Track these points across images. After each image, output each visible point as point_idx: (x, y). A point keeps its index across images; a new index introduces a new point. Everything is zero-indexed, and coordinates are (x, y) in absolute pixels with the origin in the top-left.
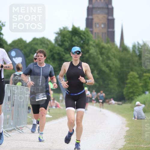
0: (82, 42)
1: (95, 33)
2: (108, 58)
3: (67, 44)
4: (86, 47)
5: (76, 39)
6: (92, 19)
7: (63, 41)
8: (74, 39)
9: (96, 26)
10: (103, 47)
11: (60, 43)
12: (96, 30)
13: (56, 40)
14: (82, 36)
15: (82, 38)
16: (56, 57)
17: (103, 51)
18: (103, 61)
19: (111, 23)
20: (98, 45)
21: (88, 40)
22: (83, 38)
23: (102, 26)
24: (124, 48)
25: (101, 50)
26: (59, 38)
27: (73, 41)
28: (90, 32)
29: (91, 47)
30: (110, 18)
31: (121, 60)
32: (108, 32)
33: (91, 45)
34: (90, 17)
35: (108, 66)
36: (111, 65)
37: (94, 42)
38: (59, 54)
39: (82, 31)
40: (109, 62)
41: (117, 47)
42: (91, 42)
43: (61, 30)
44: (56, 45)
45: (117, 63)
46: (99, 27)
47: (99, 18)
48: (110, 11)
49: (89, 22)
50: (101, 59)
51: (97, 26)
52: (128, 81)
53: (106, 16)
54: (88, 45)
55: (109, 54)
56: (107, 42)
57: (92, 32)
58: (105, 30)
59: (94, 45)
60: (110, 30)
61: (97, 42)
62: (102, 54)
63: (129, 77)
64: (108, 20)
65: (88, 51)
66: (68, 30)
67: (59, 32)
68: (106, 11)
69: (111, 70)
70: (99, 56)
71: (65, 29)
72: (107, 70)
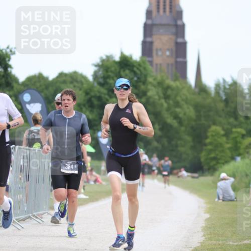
0: (135, 79)
1: (157, 65)
2: (177, 104)
4: (143, 87)
5: (126, 73)
6: (151, 43)
7: (105, 78)
8: (123, 74)
10: (169, 87)
11: (101, 80)
12: (157, 60)
13: (95, 76)
14: (135, 69)
15: (135, 73)
16: (96, 102)
17: (169, 92)
18: (168, 109)
19: (180, 49)
20: (160, 84)
21: (146, 76)
22: (138, 72)
23: (168, 53)
24: (201, 88)
25: (166, 92)
26: (100, 72)
28: (148, 64)
29: (149, 87)
30: (180, 40)
31: (197, 107)
32: (176, 62)
33: (150, 83)
34: (148, 39)
35: (176, 117)
36: (181, 115)
38: (99, 98)
39: (136, 62)
40: (178, 110)
41: (190, 86)
42: (150, 79)
43: (103, 61)
44: (96, 84)
45: (191, 112)
46: (163, 55)
47: (162, 41)
48: (179, 30)
49: (147, 48)
50: (165, 105)
51: (160, 53)
52: (208, 141)
53: (173, 37)
54: (144, 83)
55: (179, 98)
56: (176, 79)
57: (151, 62)
58: (172, 61)
59: (155, 83)
60: (179, 60)
61: (159, 78)
62: (167, 97)
63: (209, 134)
64: (177, 44)
65: (145, 93)
66: (114, 59)
67: (100, 64)
68: (174, 30)
69: (180, 123)
70: (163, 101)
71: (109, 58)
72: (175, 123)
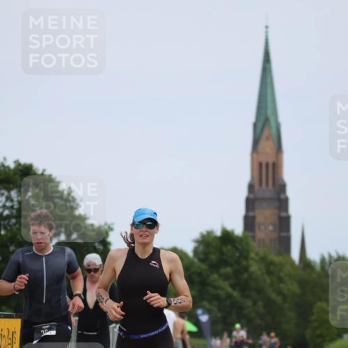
0: (237, 254)
1: (259, 240)
2: (280, 280)
3: (214, 257)
4: (244, 263)
5: (228, 249)
6: (254, 218)
7: (206, 254)
8: (225, 249)
9: (259, 228)
10: (271, 263)
11: (202, 256)
12: (260, 234)
13: (196, 251)
14: (237, 244)
15: (237, 248)
16: (196, 278)
17: (272, 268)
18: (272, 284)
19: (284, 223)
20: (263, 259)
21: (248, 251)
22: (240, 247)
23: (271, 228)
24: (305, 262)
25: (269, 267)
26: (201, 248)
27: (222, 253)
28: (250, 239)
29: (251, 262)
30: (283, 214)
31: (302, 283)
32: (280, 237)
33: (253, 259)
34: (251, 214)
35: (280, 293)
36: (285, 291)
37: (257, 254)
38: (200, 274)
39: (238, 237)
40: (282, 286)
41: (293, 262)
42: (252, 255)
43: (203, 236)
44: (196, 260)
45: (295, 288)
46: (266, 231)
47: (265, 215)
48: (283, 204)
49: (249, 222)
50: (268, 281)
51: (262, 228)
52: (313, 318)
53: (276, 211)
54: (247, 258)
55: (282, 274)
56: (279, 254)
57: (254, 237)
58: (275, 235)
59: (257, 258)
60: (283, 234)
61: (262, 253)
62: (269, 273)
63: (315, 310)
64: (280, 218)
65: (246, 269)
66: (215, 235)
67: (200, 239)
68: (277, 204)
69: (285, 298)
70: (266, 277)
71: (210, 233)
72: (279, 299)
